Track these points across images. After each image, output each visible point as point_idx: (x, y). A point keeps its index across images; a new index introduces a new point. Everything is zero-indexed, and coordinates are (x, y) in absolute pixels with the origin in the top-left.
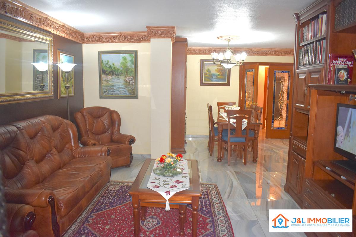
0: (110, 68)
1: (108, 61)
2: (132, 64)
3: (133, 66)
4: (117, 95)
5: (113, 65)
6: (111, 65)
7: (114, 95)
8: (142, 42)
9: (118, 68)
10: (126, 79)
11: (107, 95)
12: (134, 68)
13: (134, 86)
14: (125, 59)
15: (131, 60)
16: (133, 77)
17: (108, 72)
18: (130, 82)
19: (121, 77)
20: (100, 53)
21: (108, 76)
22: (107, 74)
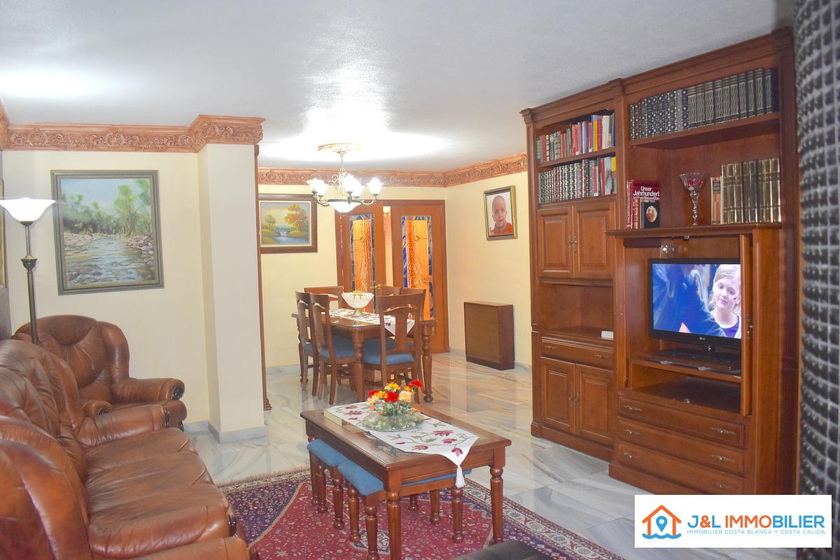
0: (87, 214)
1: (80, 198)
2: (147, 202)
3: (149, 209)
4: (107, 283)
5: (96, 205)
6: (88, 208)
7: (99, 283)
8: (169, 151)
9: (109, 213)
10: (132, 240)
11: (79, 285)
12: (150, 212)
13: (152, 258)
14: (126, 191)
15: (143, 194)
16: (150, 236)
17: (81, 225)
18: (142, 248)
19: (117, 238)
20: (57, 178)
21: (80, 236)
22: (77, 231)
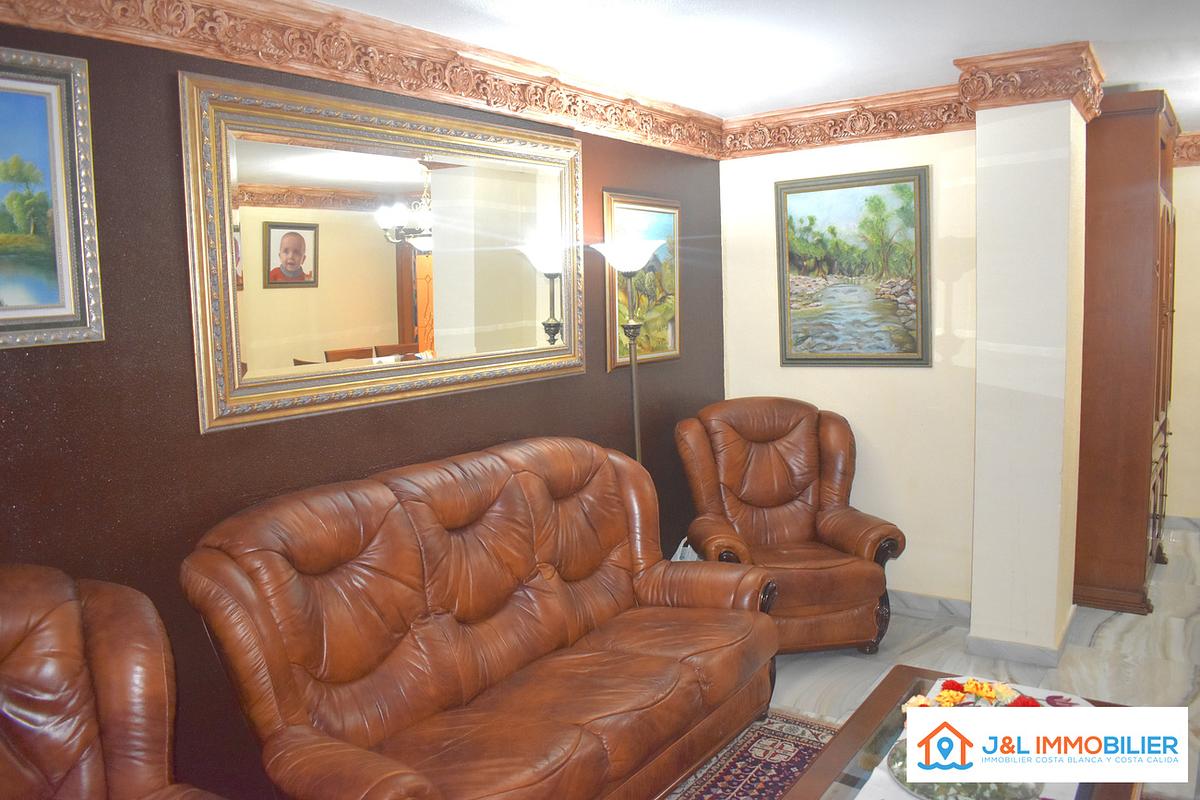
0: (820, 246)
1: (812, 220)
2: (908, 223)
3: (911, 233)
4: (844, 354)
5: (833, 231)
6: (822, 235)
7: (833, 353)
8: (949, 130)
9: (851, 243)
10: (883, 286)
11: (806, 354)
12: (913, 239)
13: (914, 315)
14: (876, 205)
15: (902, 208)
16: (911, 280)
17: (811, 263)
18: (898, 299)
19: (862, 282)
20: (783, 190)
21: (810, 279)
22: (807, 271)
